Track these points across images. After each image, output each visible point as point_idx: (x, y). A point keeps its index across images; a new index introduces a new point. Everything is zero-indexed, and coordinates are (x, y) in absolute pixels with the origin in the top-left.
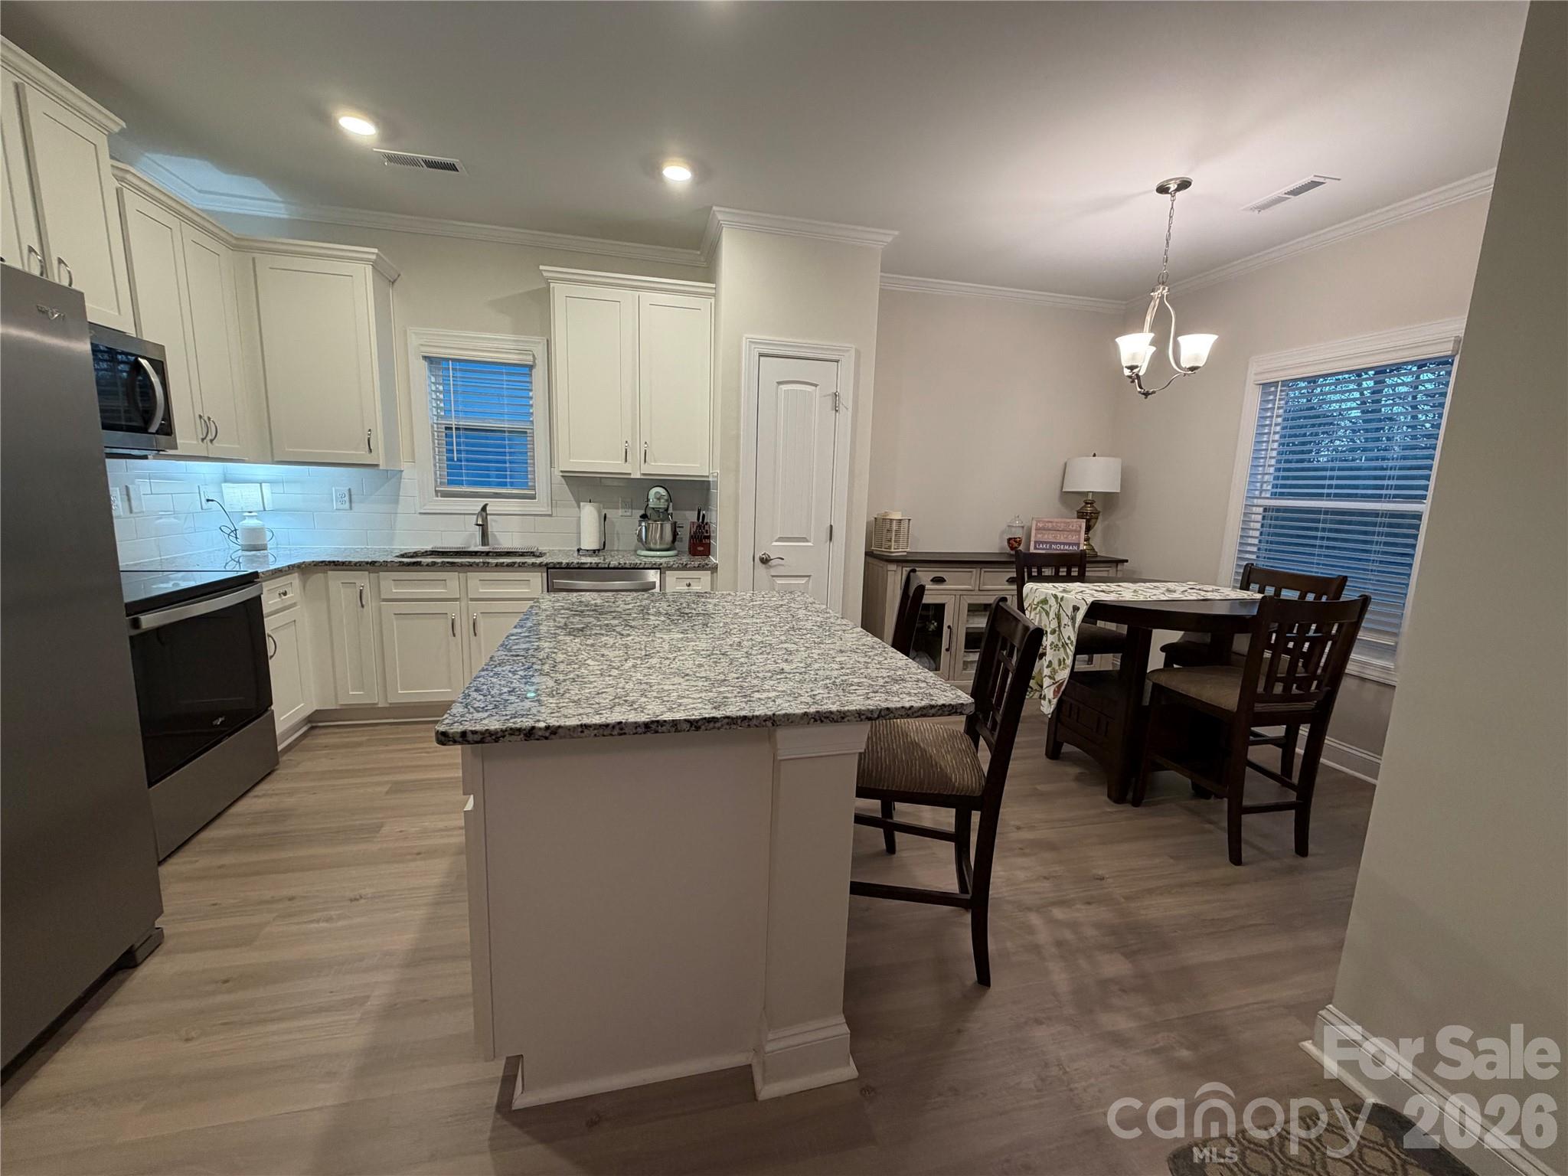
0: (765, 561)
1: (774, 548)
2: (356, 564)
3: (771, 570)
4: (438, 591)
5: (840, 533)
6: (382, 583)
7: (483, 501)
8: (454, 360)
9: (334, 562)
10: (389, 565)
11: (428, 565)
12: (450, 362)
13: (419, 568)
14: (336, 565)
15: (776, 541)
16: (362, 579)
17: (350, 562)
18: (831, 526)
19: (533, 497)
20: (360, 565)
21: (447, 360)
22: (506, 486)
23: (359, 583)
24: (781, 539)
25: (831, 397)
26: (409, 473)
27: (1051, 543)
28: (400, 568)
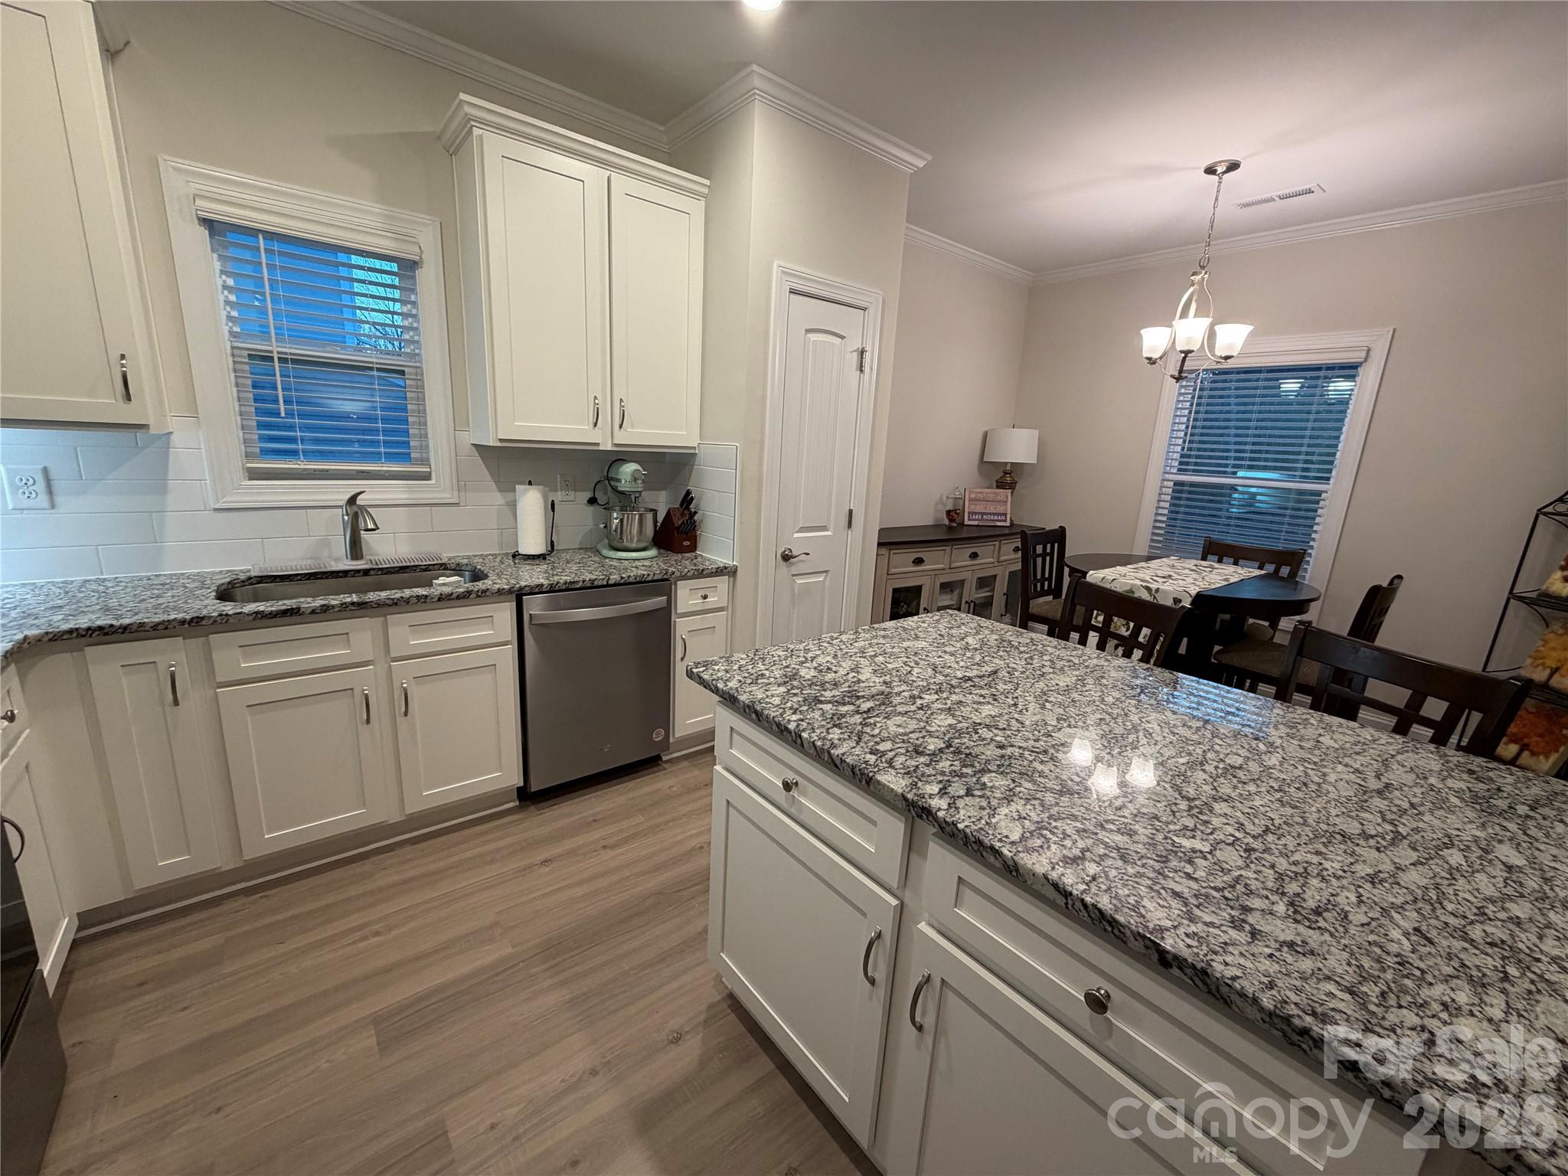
0: (786, 558)
1: (797, 541)
2: (155, 627)
3: (793, 567)
4: (337, 653)
5: (858, 520)
6: (217, 656)
7: (354, 486)
8: (270, 236)
9: (100, 628)
10: (231, 620)
11: (313, 612)
12: (261, 236)
13: (294, 618)
14: (107, 634)
15: (797, 532)
16: (174, 655)
17: (142, 625)
18: (851, 512)
19: (427, 477)
20: (166, 628)
21: (253, 232)
22: (380, 459)
23: (163, 661)
24: (802, 530)
25: (855, 354)
26: (185, 437)
27: (983, 514)
28: (258, 623)
